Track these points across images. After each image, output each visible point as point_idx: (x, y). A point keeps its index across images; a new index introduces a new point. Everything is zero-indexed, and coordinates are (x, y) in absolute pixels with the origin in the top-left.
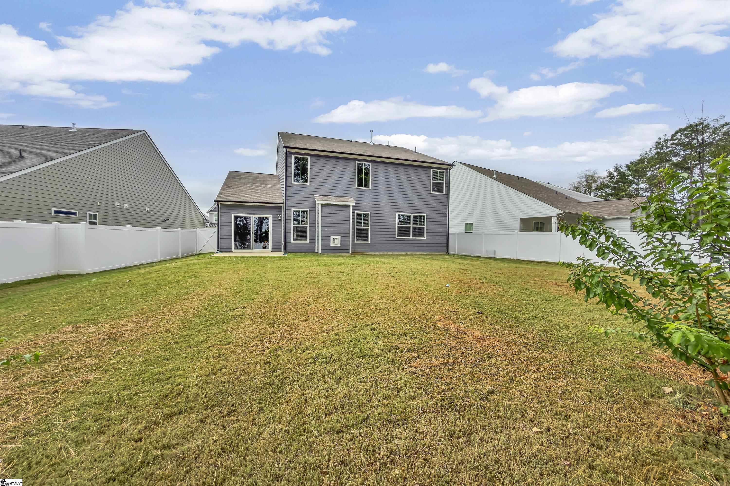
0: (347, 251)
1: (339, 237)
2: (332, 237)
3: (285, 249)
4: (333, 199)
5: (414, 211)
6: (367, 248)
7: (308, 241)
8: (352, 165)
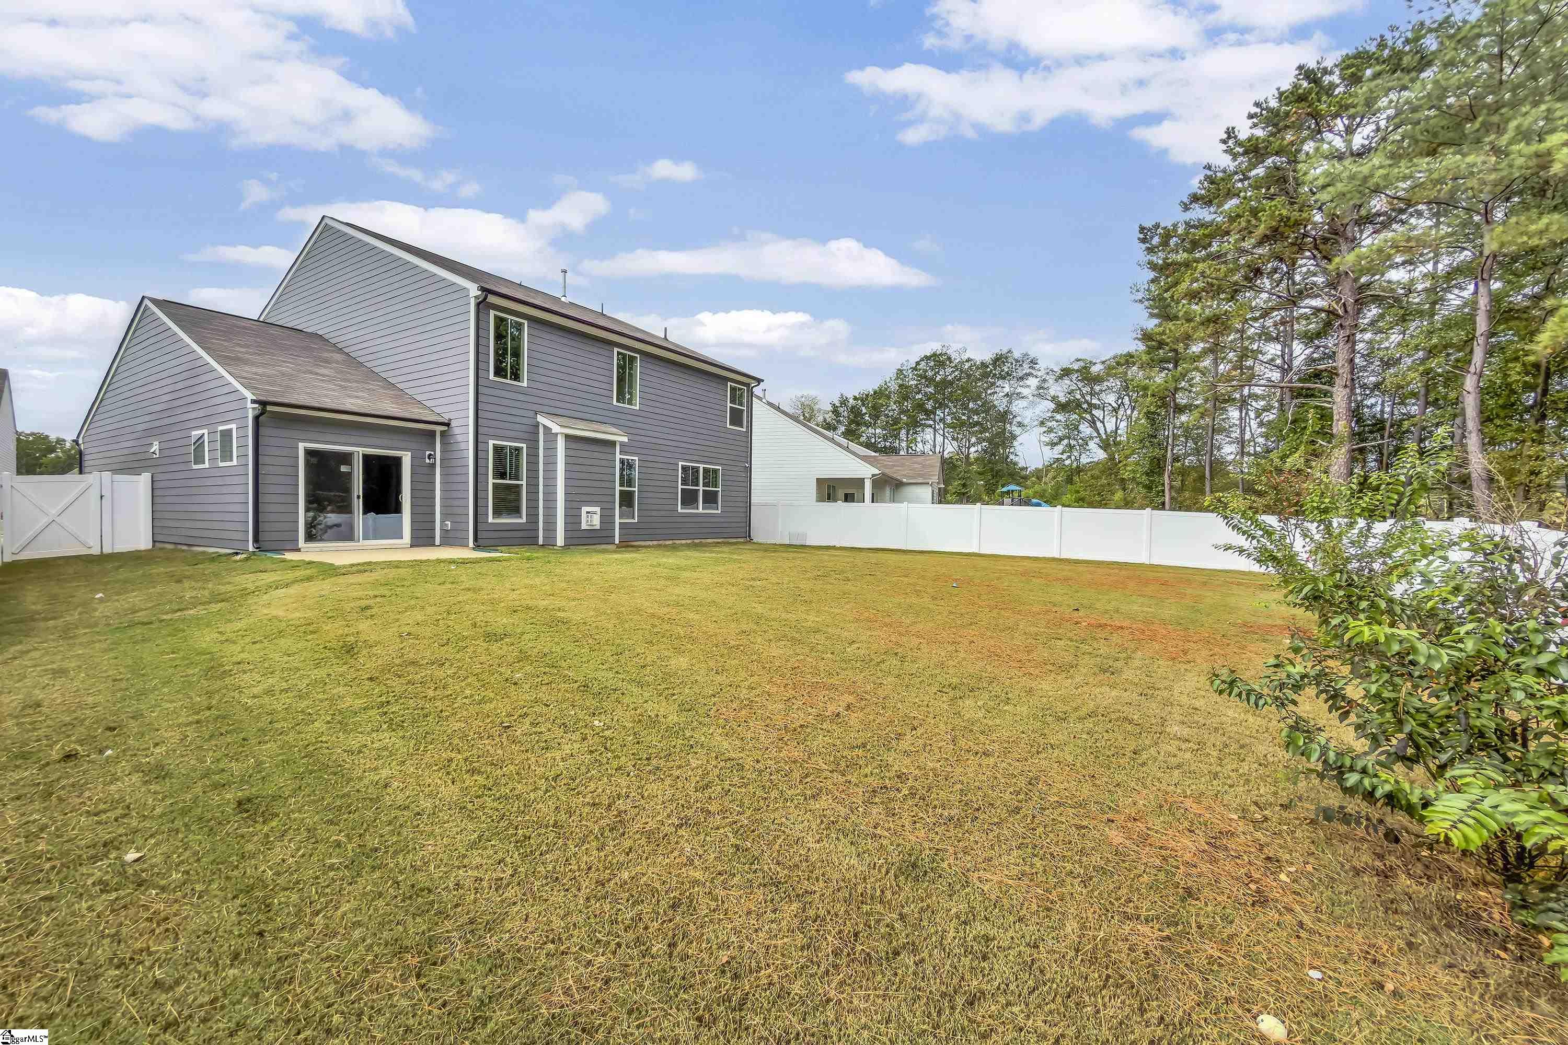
0: (609, 540)
1: (598, 509)
2: (585, 509)
3: (476, 539)
4: (581, 425)
5: (706, 459)
6: (634, 531)
7: (524, 520)
8: (606, 353)
